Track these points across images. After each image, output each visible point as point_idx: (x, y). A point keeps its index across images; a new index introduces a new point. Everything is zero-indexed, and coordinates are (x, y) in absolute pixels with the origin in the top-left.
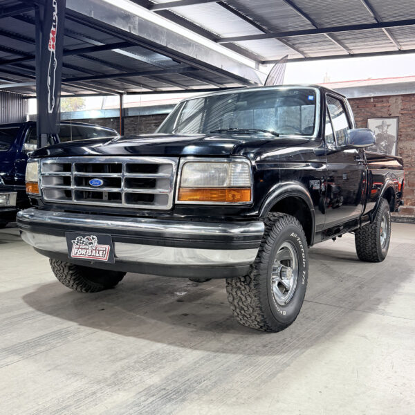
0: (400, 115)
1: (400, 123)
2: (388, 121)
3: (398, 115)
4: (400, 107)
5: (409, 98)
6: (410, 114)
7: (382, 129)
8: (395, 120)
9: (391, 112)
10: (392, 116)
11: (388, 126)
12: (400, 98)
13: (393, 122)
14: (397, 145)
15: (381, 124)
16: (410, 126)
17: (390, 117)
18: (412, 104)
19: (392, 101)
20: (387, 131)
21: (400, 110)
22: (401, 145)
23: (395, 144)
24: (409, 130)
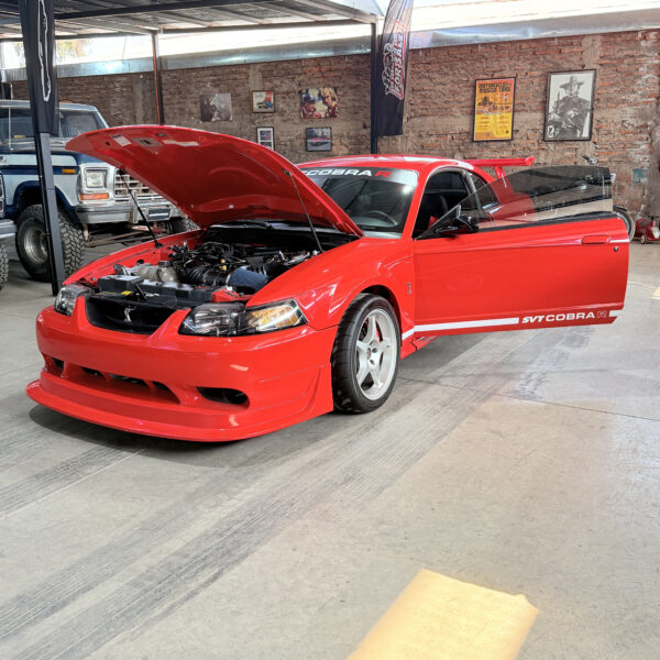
0: (598, 67)
1: (598, 79)
3: (595, 67)
4: (599, 53)
5: (612, 39)
6: (614, 65)
7: (571, 90)
8: (591, 75)
9: (586, 61)
10: (586, 68)
11: (580, 84)
12: (599, 39)
13: (586, 78)
15: (568, 81)
16: (612, 85)
17: (583, 69)
18: (617, 48)
19: (587, 42)
20: (577, 93)
21: (598, 57)
22: (598, 115)
23: (589, 114)
24: (612, 90)
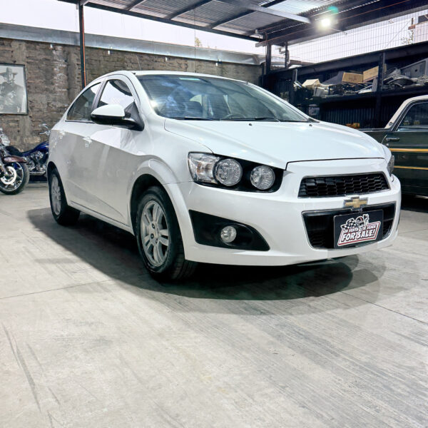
0: (26, 64)
1: (27, 73)
2: (14, 69)
3: (23, 63)
4: (25, 54)
5: (33, 46)
6: (37, 64)
7: (8, 78)
8: (22, 68)
9: (16, 59)
10: (17, 63)
11: (14, 74)
12: (24, 44)
13: (19, 70)
14: (27, 99)
15: (5, 71)
16: (37, 78)
17: (14, 64)
18: (38, 52)
19: (15, 45)
20: (13, 80)
21: (25, 57)
22: (30, 99)
24: (38, 81)
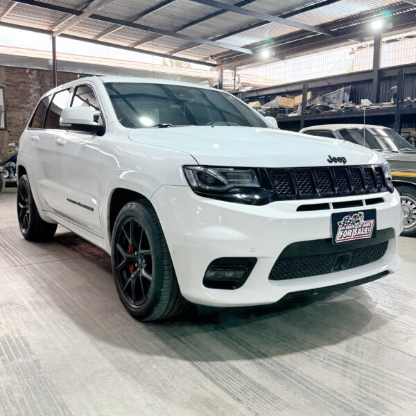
0: (5, 86)
1: (5, 94)
3: (2, 85)
4: (4, 77)
5: (12, 71)
6: (14, 86)
8: (1, 90)
12: (4, 68)
14: (5, 116)
16: (15, 98)
18: (15, 76)
21: (4, 81)
23: (3, 114)
24: (15, 101)
